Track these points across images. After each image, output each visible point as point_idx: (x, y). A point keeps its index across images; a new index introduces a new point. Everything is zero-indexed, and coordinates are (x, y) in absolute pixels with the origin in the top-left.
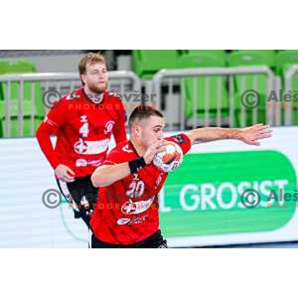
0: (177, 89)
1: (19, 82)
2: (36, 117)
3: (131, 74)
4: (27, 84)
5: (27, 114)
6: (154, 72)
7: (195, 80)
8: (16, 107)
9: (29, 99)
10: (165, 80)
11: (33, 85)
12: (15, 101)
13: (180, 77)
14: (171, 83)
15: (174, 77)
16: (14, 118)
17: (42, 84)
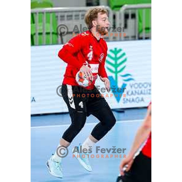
0: (133, 16)
1: (43, 13)
2: (53, 33)
3: (107, 7)
4: (48, 14)
5: (48, 31)
6: (121, 6)
7: (144, 10)
8: (41, 28)
9: (49, 22)
10: (127, 11)
11: (51, 15)
12: (41, 24)
13: (135, 9)
14: (130, 12)
15: (132, 9)
16: (40, 34)
17: (56, 14)
